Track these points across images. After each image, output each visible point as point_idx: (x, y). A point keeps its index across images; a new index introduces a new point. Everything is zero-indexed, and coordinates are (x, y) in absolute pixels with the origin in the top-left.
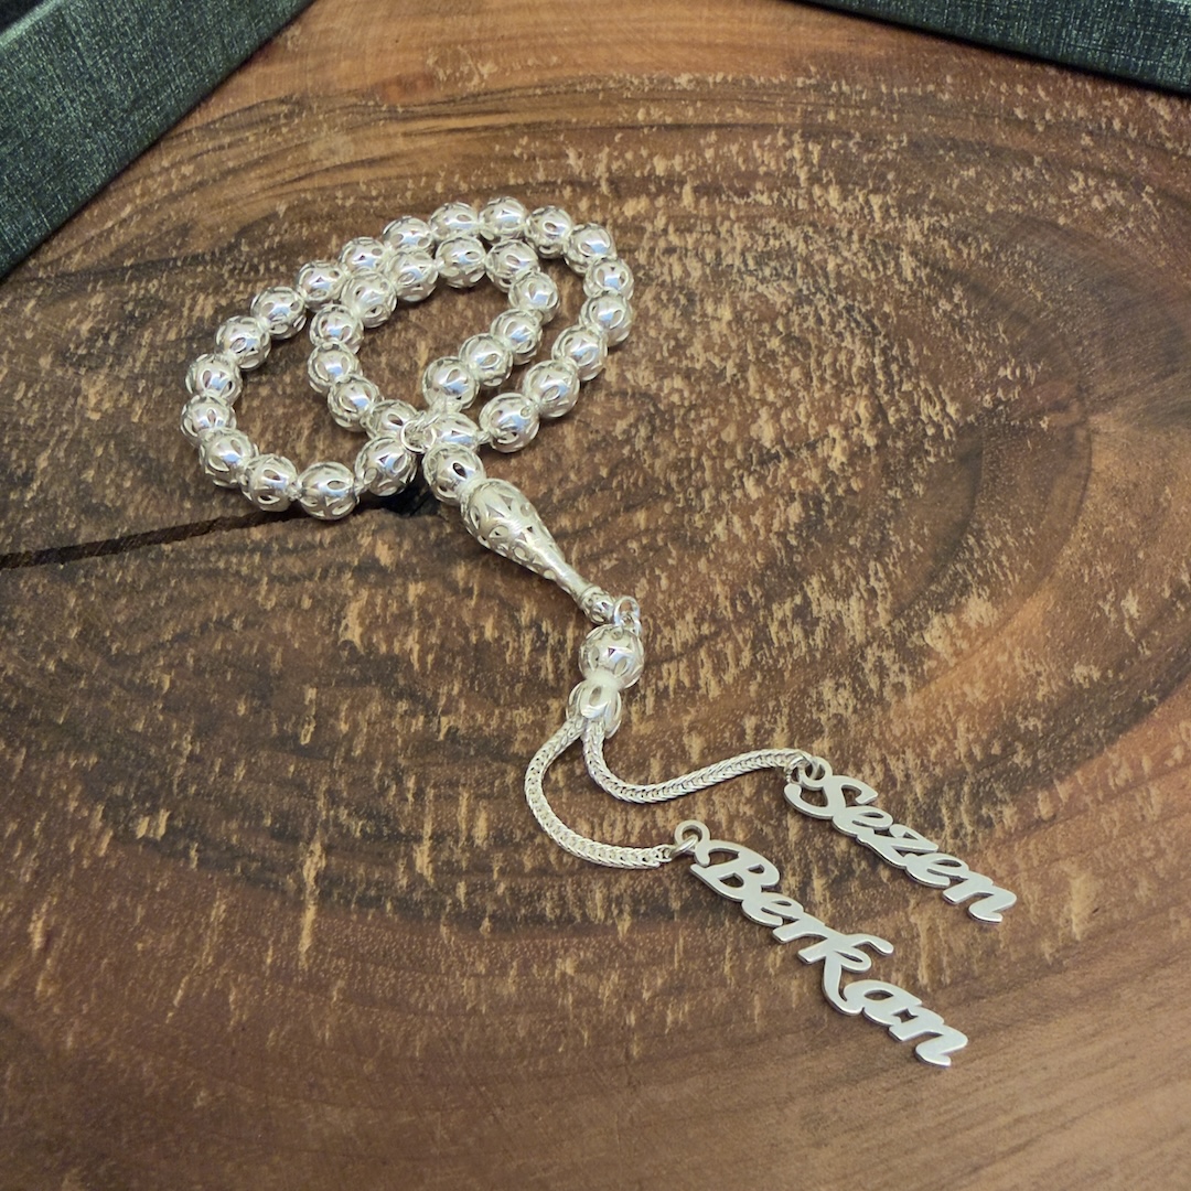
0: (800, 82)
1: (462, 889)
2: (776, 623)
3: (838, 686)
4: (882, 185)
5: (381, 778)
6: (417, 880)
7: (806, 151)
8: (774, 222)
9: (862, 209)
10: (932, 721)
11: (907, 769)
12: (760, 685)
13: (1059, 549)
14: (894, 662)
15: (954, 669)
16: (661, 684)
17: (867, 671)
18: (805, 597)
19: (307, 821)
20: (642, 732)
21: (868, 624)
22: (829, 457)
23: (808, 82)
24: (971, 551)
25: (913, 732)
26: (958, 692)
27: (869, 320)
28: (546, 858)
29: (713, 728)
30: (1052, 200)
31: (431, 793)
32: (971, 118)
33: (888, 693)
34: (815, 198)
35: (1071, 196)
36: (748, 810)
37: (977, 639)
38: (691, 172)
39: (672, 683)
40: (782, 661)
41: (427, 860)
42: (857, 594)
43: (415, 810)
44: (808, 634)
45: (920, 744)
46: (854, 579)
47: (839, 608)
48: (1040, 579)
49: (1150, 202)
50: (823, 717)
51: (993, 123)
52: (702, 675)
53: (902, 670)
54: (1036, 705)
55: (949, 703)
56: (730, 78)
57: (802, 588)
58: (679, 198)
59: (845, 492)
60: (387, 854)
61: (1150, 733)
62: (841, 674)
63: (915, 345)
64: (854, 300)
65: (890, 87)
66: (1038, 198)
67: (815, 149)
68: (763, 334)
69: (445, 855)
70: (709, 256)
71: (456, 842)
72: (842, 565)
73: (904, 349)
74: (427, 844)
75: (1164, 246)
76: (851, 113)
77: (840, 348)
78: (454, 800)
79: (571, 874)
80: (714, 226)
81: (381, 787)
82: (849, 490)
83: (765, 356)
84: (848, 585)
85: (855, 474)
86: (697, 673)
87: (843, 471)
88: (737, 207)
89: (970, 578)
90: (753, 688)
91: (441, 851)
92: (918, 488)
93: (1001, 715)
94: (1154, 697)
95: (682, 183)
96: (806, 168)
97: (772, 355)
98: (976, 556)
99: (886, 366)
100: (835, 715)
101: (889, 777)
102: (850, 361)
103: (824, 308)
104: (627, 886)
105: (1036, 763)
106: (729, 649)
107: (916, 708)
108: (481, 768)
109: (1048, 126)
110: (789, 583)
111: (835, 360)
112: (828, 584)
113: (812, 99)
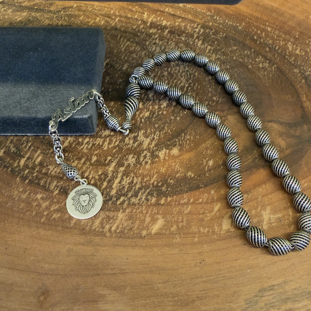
0: (208, 13)
1: (27, 171)
2: (128, 138)
3: (133, 157)
4: (212, 44)
5: (24, 141)
6: (19, 166)
7: (200, 30)
8: (182, 45)
9: (204, 48)
10: (149, 173)
11: (137, 181)
12: (116, 151)
13: (202, 144)
14: (149, 156)
15: (161, 163)
16: (95, 142)
17: (142, 156)
18: (138, 134)
19: (3, 145)
20: (84, 152)
21: (148, 145)
22: (162, 104)
23: (210, 14)
24: (182, 137)
25: (144, 173)
26: (159, 168)
27: (190, 75)
28: (48, 172)
29: (100, 156)
30: (250, 61)
31: (32, 148)
32: (243, 35)
33: (143, 163)
34: (195, 42)
35: (256, 61)
36: (97, 177)
37: (171, 158)
38: (170, 27)
39: (98, 143)
40: (124, 147)
41: (23, 162)
42: (150, 138)
43: (27, 151)
44: (134, 143)
45: (144, 176)
46: (151, 134)
47: (144, 139)
48: (193, 149)
49: (274, 69)
50: (126, 163)
51: (247, 38)
52: (105, 144)
53: (150, 159)
54: (175, 177)
55: (155, 170)
56: (192, 7)
57: (139, 132)
58: (164, 32)
59: (161, 113)
60: (16, 158)
61: (197, 193)
62: (135, 155)
63: (198, 85)
64: (190, 69)
65: (228, 21)
66: (247, 59)
67: (202, 30)
68: (164, 70)
69: (27, 163)
70: (163, 48)
71: (31, 161)
72: (150, 130)
73: (194, 85)
74: (26, 159)
75: (271, 81)
76: (216, 25)
77: (180, 79)
78: (36, 151)
79: (51, 177)
80: (168, 41)
81: (23, 143)
82: (162, 113)
83: (162, 75)
84: (149, 135)
85: (166, 110)
86: (104, 143)
87: (164, 108)
88: (176, 38)
89: (178, 143)
90: (114, 151)
91: (27, 162)
92: (178, 118)
93: (165, 177)
94: (203, 186)
95: (167, 29)
96: (197, 34)
97: (163, 76)
98: (182, 139)
99: (188, 87)
100: (129, 163)
101: (132, 182)
102: (180, 83)
103: (182, 69)
104: (62, 184)
105: (167, 190)
106: (114, 140)
107: (148, 168)
108: (46, 147)
109: (260, 43)
110: (136, 130)
111: (177, 82)
112: (145, 133)
113: (208, 18)
